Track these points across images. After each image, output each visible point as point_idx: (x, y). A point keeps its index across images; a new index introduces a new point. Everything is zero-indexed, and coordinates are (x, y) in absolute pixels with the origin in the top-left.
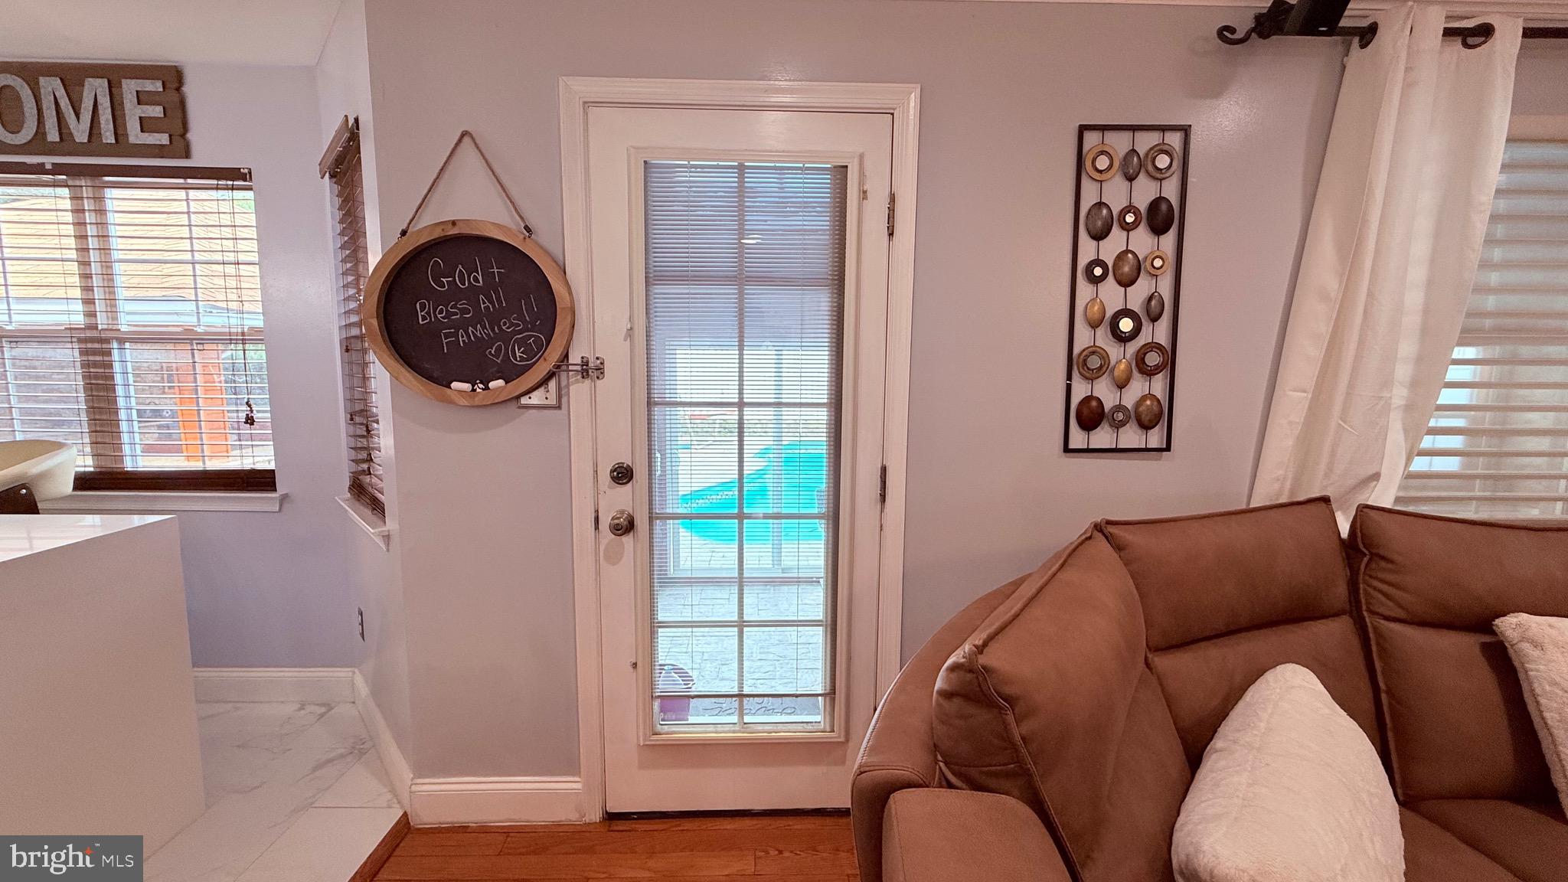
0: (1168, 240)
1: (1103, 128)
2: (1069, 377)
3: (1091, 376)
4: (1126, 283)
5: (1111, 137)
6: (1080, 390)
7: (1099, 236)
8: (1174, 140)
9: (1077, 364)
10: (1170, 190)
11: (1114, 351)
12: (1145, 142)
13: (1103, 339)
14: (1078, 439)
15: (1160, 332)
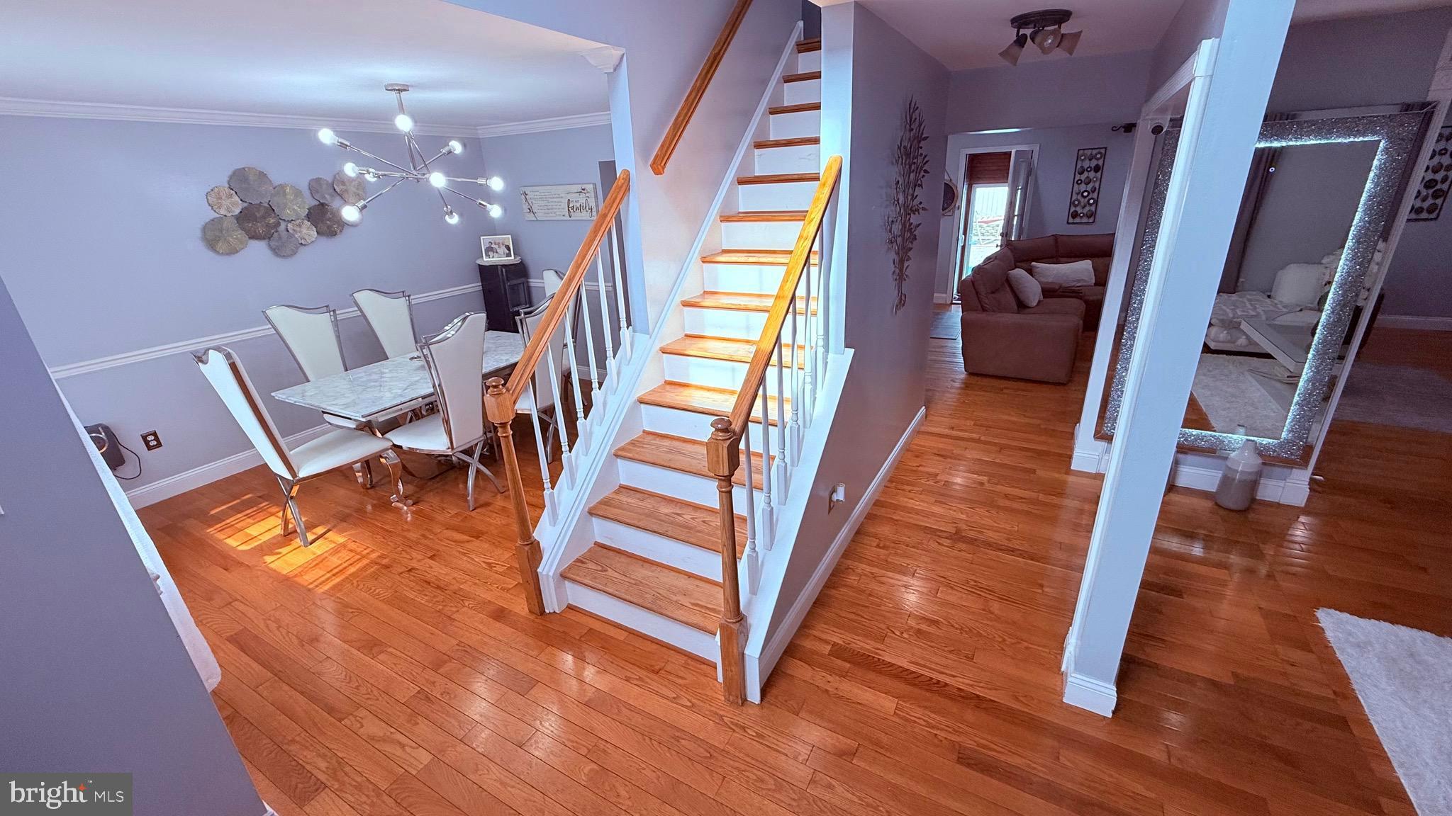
0: (1099, 174)
1: (1084, 150)
2: (1070, 206)
3: (1076, 206)
4: (1087, 184)
5: (1086, 151)
6: (1073, 209)
7: (1081, 173)
8: (1103, 151)
9: (1072, 203)
10: (1100, 163)
11: (1082, 200)
12: (1094, 152)
13: (1079, 197)
14: (1071, 220)
15: (1095, 195)
